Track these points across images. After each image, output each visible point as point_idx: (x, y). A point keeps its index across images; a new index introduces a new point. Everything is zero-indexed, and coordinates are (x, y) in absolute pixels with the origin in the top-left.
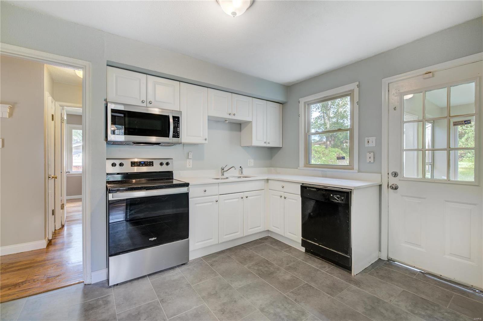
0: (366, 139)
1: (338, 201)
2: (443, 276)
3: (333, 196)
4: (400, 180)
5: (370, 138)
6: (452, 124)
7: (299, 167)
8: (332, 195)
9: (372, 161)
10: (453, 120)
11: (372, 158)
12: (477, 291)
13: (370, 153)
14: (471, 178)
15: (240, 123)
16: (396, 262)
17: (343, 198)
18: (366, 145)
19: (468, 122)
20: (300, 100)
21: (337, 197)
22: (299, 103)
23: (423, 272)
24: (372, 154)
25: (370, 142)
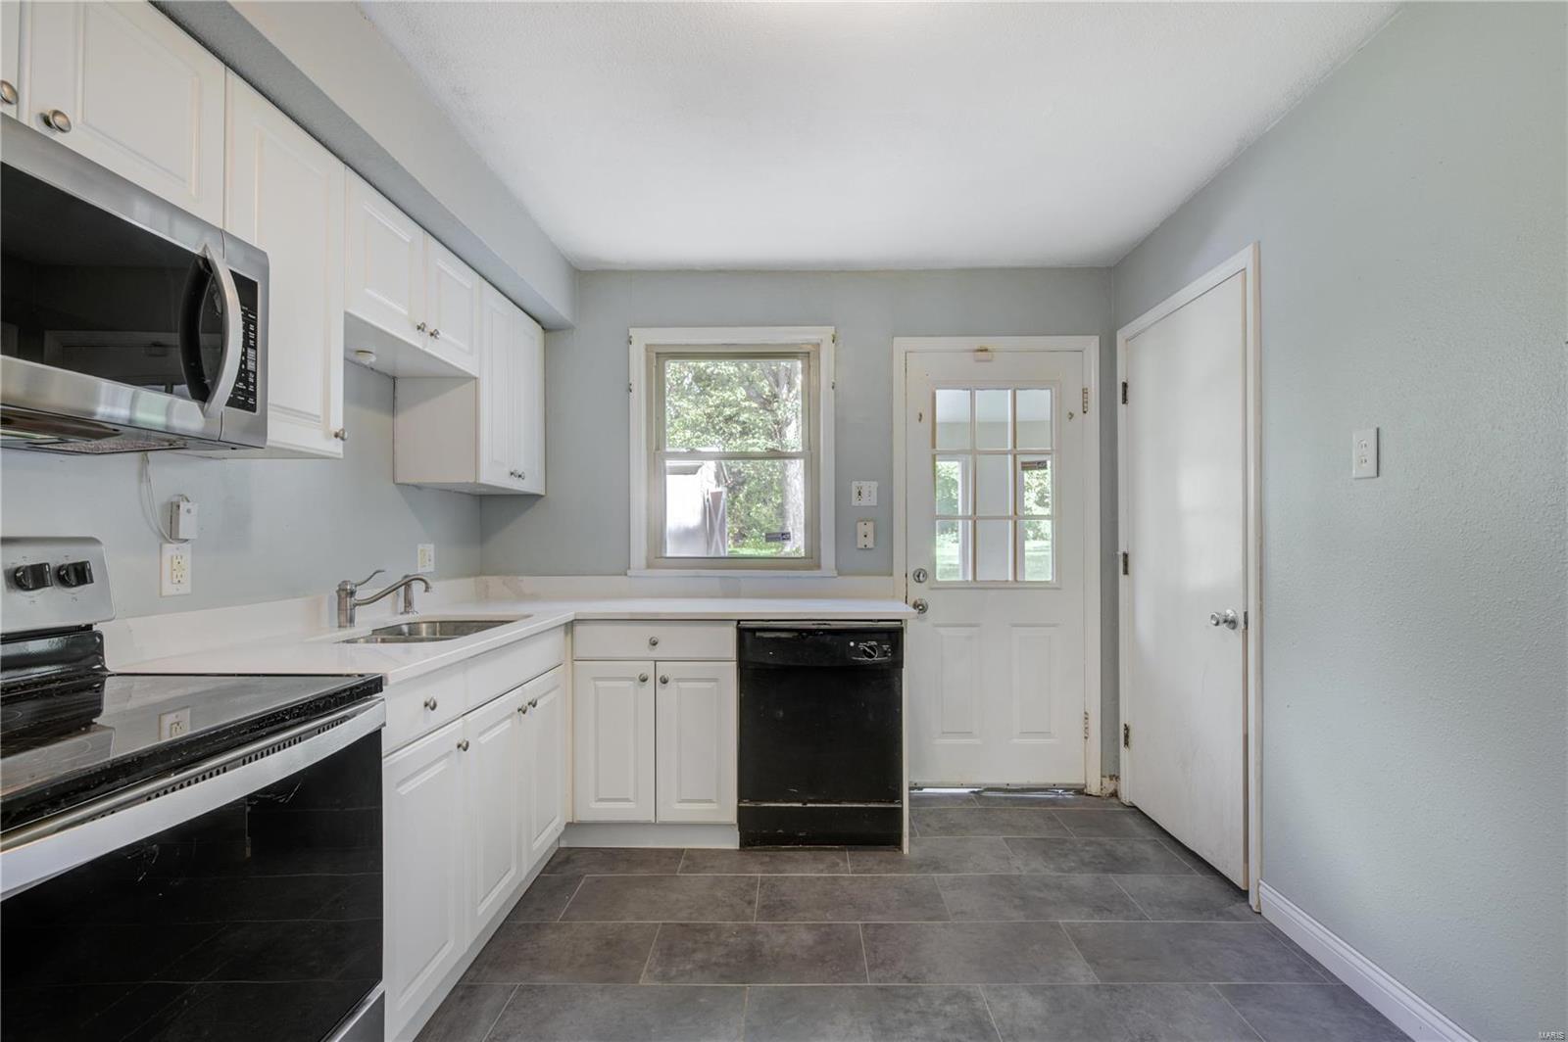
0: (855, 484)
1: (871, 656)
2: (1013, 785)
3: (857, 645)
4: (932, 589)
5: (863, 483)
6: (1019, 467)
7: (629, 568)
8: (852, 644)
9: (870, 543)
10: (1021, 459)
11: (871, 536)
12: (1060, 791)
13: (865, 521)
14: (1047, 576)
15: (390, 374)
16: (925, 790)
17: (885, 647)
18: (855, 502)
19: (1041, 465)
20: (633, 332)
21: (869, 647)
22: (631, 343)
23: (976, 790)
24: (870, 525)
25: (865, 493)
